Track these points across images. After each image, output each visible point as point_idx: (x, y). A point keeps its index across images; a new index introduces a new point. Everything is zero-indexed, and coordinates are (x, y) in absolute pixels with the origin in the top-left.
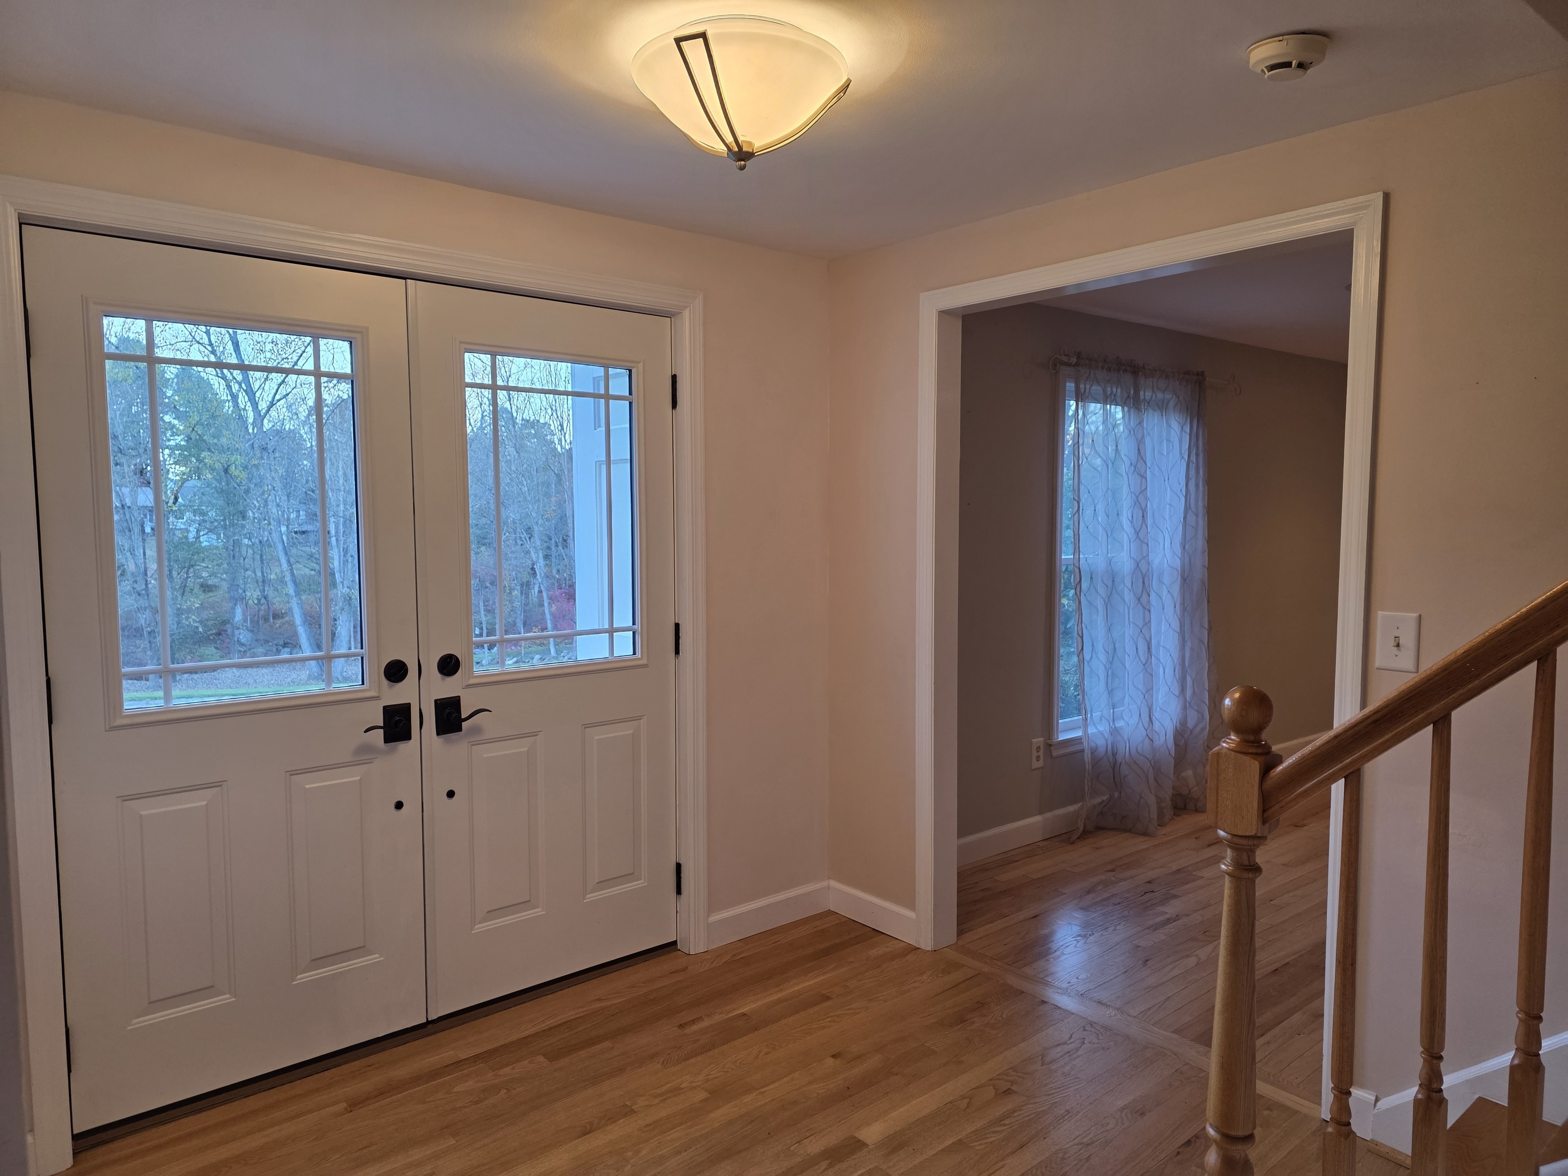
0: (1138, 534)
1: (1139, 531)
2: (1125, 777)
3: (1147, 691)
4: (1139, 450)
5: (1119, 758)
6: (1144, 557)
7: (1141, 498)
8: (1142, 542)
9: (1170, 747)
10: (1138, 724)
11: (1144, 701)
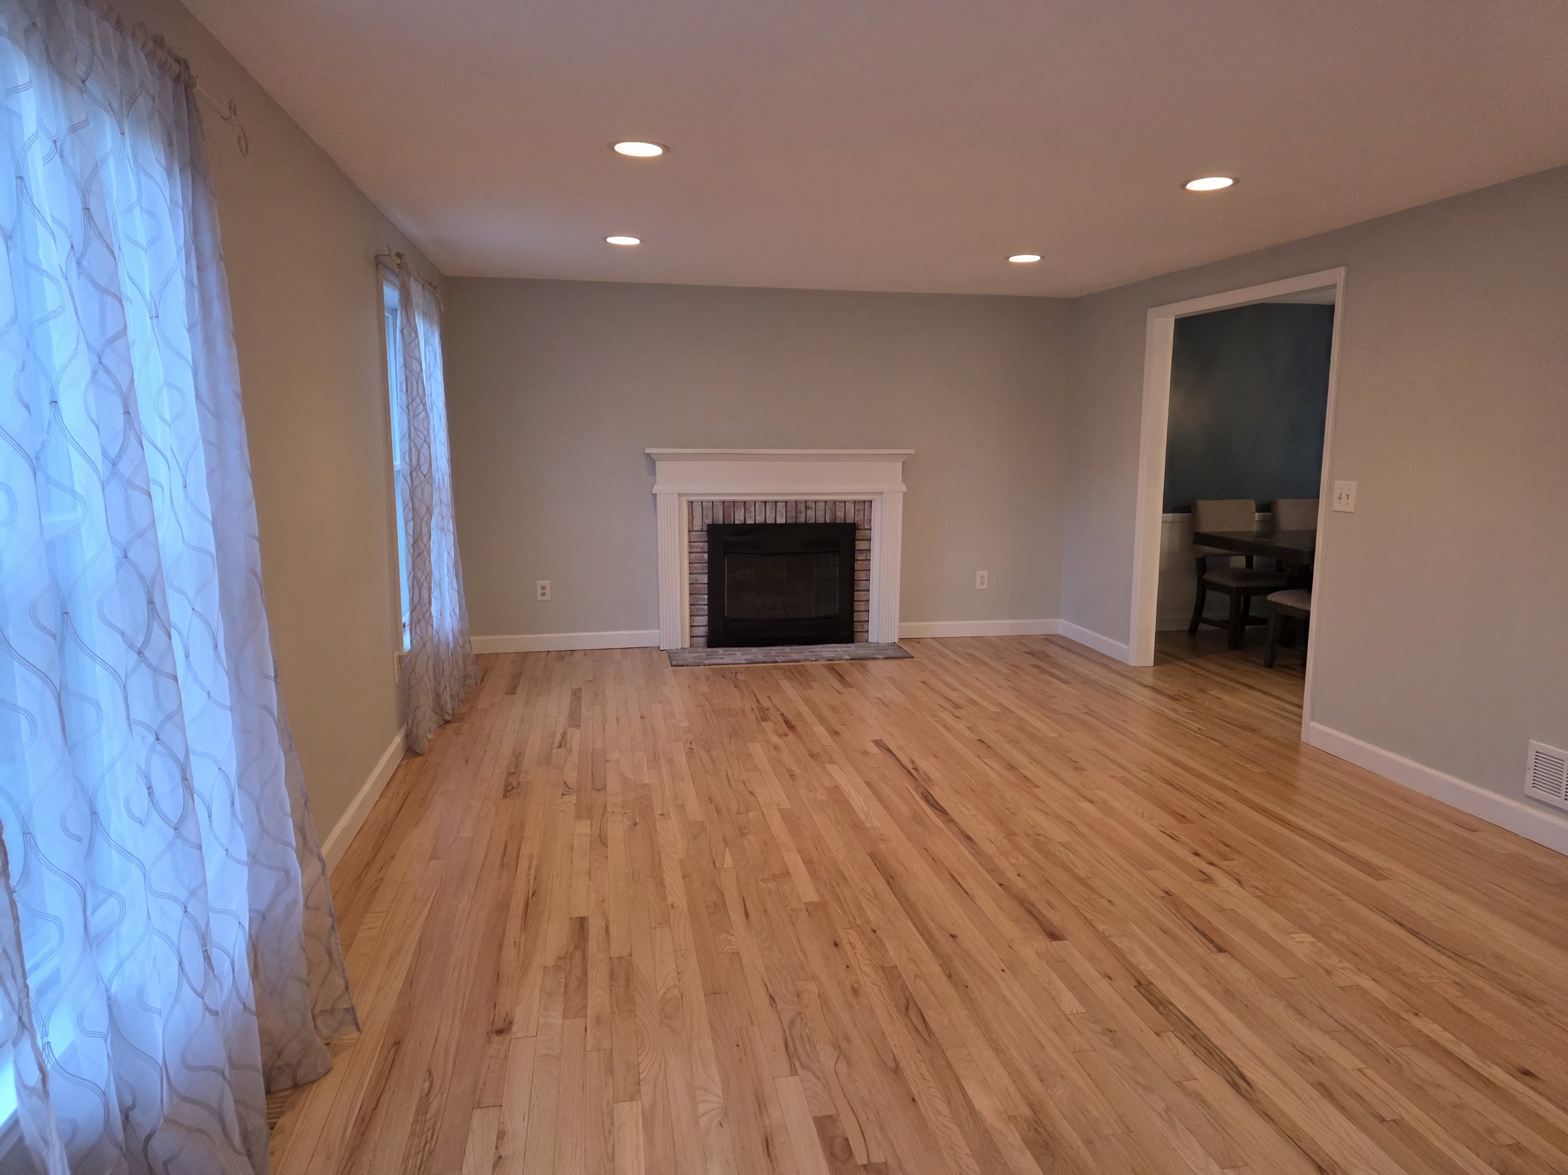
0: (114, 465)
1: (119, 456)
2: (166, 1163)
3: (193, 893)
4: (87, 209)
5: (145, 1121)
6: (140, 534)
7: (109, 359)
8: (129, 484)
9: (243, 994)
10: (179, 990)
11: (186, 921)
